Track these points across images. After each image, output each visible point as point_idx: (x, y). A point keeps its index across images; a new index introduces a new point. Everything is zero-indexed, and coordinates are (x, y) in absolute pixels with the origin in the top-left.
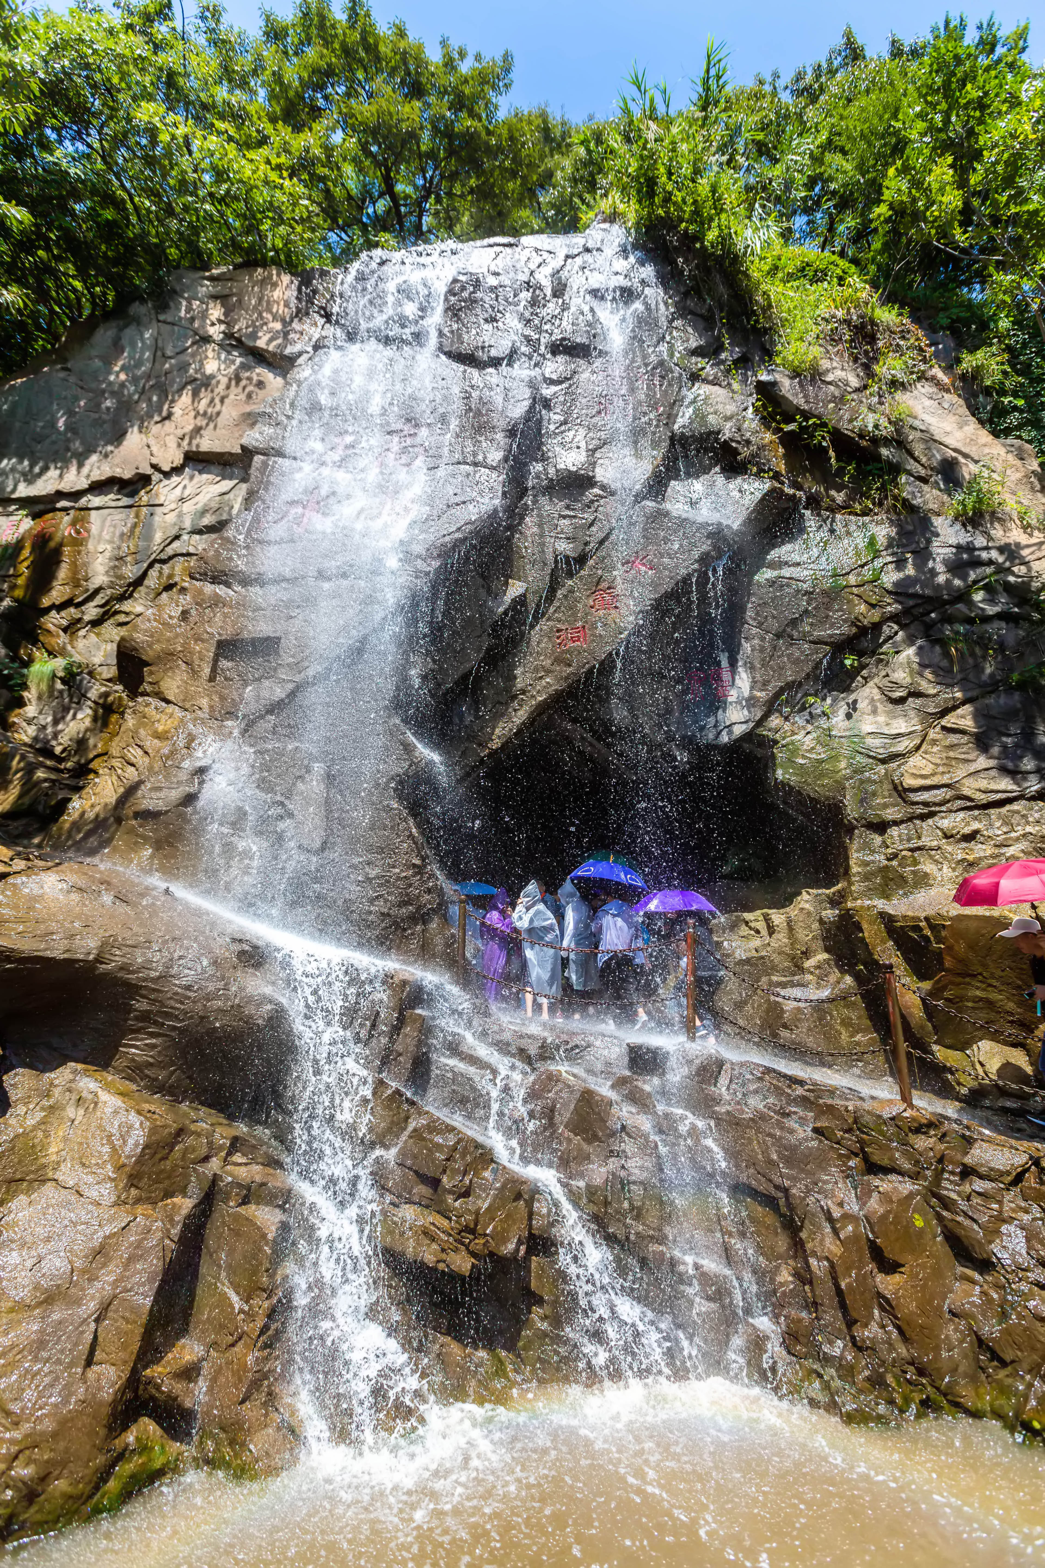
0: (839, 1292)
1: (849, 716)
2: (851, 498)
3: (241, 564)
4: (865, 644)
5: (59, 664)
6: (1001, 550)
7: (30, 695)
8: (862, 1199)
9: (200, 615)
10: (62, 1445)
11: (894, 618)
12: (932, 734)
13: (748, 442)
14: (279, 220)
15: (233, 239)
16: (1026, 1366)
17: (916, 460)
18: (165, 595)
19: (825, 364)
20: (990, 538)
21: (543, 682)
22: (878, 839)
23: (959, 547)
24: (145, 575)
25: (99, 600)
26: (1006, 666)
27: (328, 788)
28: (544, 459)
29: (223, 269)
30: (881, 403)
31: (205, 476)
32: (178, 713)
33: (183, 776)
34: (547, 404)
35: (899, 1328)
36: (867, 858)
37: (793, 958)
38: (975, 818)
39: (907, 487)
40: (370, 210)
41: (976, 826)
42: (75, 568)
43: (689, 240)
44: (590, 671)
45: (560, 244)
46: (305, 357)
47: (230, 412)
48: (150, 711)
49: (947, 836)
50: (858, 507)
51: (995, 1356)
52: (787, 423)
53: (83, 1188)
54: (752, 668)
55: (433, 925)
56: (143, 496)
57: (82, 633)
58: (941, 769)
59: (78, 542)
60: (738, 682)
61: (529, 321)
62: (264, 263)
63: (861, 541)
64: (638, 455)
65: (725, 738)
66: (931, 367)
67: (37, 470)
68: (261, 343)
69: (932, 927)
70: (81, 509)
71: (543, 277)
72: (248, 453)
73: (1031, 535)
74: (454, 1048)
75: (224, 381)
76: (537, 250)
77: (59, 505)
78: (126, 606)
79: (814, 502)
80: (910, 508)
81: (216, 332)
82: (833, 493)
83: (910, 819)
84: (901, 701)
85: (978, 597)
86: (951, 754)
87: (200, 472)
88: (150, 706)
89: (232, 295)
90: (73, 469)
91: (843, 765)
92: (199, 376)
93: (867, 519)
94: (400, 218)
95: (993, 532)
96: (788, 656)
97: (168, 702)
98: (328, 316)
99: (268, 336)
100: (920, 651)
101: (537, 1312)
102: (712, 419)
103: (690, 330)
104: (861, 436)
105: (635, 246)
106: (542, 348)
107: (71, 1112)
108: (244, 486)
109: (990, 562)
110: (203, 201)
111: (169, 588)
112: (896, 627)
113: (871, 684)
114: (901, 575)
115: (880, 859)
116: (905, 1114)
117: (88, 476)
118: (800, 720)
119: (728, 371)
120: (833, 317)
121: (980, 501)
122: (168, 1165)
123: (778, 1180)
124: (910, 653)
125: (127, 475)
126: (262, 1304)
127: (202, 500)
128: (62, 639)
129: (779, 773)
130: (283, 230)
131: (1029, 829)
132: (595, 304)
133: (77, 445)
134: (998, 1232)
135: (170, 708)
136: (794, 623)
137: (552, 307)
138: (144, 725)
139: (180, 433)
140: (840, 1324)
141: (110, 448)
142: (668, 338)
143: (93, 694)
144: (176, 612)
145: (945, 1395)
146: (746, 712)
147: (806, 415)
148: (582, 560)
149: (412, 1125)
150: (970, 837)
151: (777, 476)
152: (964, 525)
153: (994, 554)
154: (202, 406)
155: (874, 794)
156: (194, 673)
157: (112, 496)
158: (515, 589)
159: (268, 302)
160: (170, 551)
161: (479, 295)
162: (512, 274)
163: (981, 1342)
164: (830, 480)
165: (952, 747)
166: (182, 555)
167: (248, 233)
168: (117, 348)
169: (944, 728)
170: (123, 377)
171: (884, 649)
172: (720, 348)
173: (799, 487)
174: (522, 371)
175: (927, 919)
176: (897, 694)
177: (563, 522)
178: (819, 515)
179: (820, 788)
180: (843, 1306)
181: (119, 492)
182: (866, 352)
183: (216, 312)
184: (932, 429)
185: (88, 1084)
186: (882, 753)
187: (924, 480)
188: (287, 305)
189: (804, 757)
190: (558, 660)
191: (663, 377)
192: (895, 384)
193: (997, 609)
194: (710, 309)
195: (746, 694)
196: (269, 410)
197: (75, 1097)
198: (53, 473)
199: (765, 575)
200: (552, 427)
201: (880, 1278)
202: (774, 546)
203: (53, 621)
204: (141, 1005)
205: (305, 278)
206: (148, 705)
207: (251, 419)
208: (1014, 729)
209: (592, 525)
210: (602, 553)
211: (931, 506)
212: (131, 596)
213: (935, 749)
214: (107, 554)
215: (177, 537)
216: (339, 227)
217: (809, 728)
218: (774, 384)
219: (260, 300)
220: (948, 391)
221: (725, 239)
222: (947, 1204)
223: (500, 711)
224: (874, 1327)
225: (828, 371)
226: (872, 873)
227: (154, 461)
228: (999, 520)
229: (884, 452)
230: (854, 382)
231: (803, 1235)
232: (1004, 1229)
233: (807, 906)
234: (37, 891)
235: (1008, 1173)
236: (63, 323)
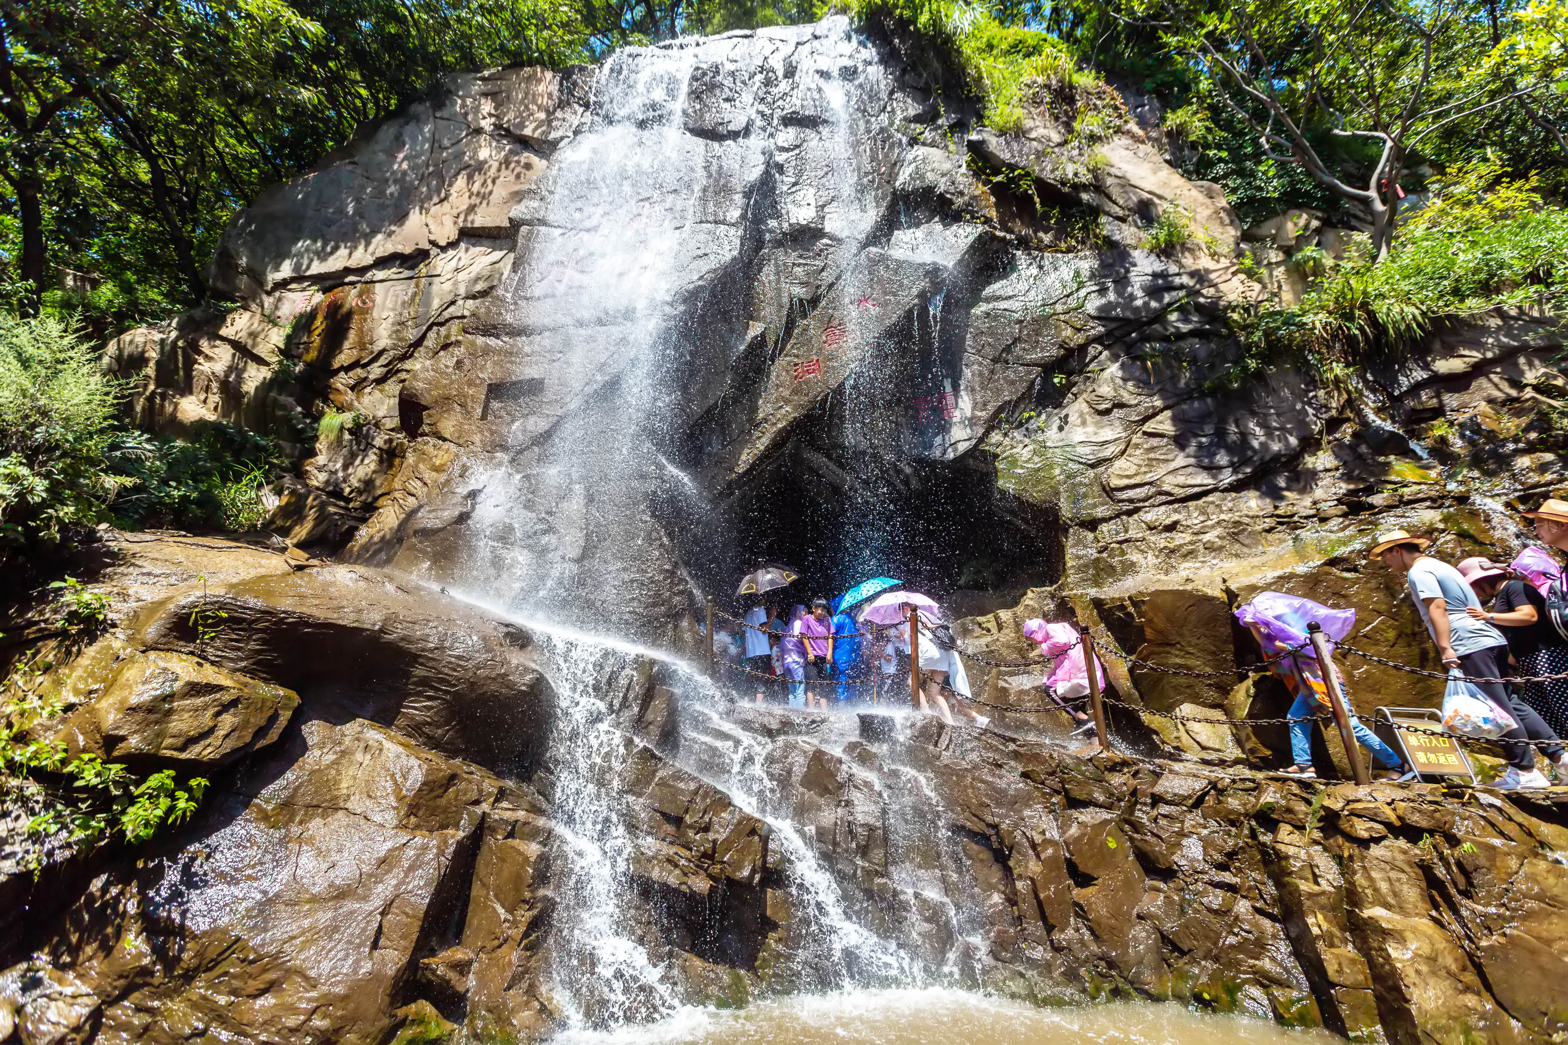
0: (1040, 904)
1: (1061, 429)
2: (1057, 238)
3: (509, 318)
4: (1074, 364)
5: (347, 418)
6: (1192, 274)
7: (321, 445)
8: (1063, 828)
9: (473, 364)
10: (352, 1005)
11: (1098, 339)
12: (1135, 439)
13: (962, 193)
14: (542, 25)
15: (502, 45)
16: (1201, 953)
17: (1115, 202)
18: (442, 353)
19: (1028, 123)
20: (1181, 266)
21: (783, 411)
22: (1090, 536)
23: (1155, 275)
24: (423, 337)
25: (383, 360)
26: (1199, 376)
27: (587, 506)
28: (778, 216)
29: (493, 70)
30: (1081, 155)
31: (478, 249)
32: (453, 448)
33: (458, 499)
34: (780, 168)
35: (1090, 929)
36: (1081, 553)
37: (1020, 651)
38: (1175, 511)
39: (1107, 227)
40: (628, 17)
41: (1175, 517)
42: (361, 333)
43: (903, 24)
44: (824, 401)
45: (793, 33)
46: (566, 140)
47: (500, 192)
48: (429, 449)
49: (1151, 529)
50: (1063, 246)
51: (1176, 948)
52: (996, 175)
53: (369, 813)
54: (973, 390)
55: (685, 624)
56: (423, 269)
57: (368, 390)
58: (1143, 469)
59: (365, 311)
60: (961, 403)
61: (763, 99)
62: (531, 63)
63: (1066, 273)
64: (863, 210)
65: (950, 455)
66: (1126, 122)
67: (329, 249)
68: (528, 132)
69: (1135, 604)
70: (366, 283)
71: (777, 63)
72: (515, 225)
73: (1218, 261)
74: (701, 724)
75: (495, 165)
76: (771, 39)
77: (347, 280)
78: (408, 365)
79: (1024, 243)
80: (1110, 244)
81: (487, 124)
82: (1041, 234)
83: (1118, 516)
84: (1107, 412)
85: (1173, 317)
86: (1152, 455)
87: (474, 245)
88: (429, 444)
89: (501, 92)
90: (361, 248)
91: (1057, 471)
92: (472, 162)
93: (1071, 255)
94: (655, 22)
95: (1184, 261)
96: (1005, 378)
97: (445, 440)
98: (587, 106)
99: (534, 125)
100: (1123, 366)
101: (773, 935)
102: (930, 176)
103: (909, 101)
104: (1063, 184)
105: (859, 31)
106: (775, 122)
107: (359, 756)
108: (512, 255)
109: (1182, 287)
110: (474, 13)
111: (445, 347)
112: (1100, 348)
113: (1080, 399)
114: (1103, 301)
115: (1092, 553)
116: (1103, 755)
117: (373, 254)
118: (1017, 435)
119: (945, 135)
120: (1035, 82)
121: (1170, 234)
122: (443, 801)
123: (989, 819)
124: (1114, 369)
125: (408, 250)
126: (525, 915)
127: (475, 270)
128: (350, 396)
129: (1000, 483)
130: (546, 33)
131: (1223, 517)
132: (822, 82)
133: (365, 227)
134: (1179, 845)
135: (446, 445)
136: (1008, 349)
137: (784, 86)
138: (424, 461)
139: (455, 212)
140: (1041, 932)
141: (393, 228)
142: (889, 109)
143: (379, 442)
144: (452, 362)
145: (1132, 983)
146: (968, 430)
147: (1012, 167)
148: (814, 302)
149: (659, 774)
150: (1171, 527)
151: (987, 221)
152: (1158, 256)
153: (1185, 280)
154: (476, 187)
155: (1085, 496)
156: (468, 413)
157: (394, 270)
158: (755, 329)
159: (534, 95)
160: (446, 315)
161: (719, 78)
162: (748, 60)
163: (1164, 938)
164: (1038, 223)
165: (1152, 449)
166: (458, 318)
167: (515, 37)
168: (399, 142)
169: (1145, 433)
170: (405, 166)
171: (1090, 368)
172: (936, 116)
173: (1011, 231)
174: (756, 142)
175: (1130, 598)
176: (1103, 407)
177: (796, 269)
178: (1029, 254)
179: (1036, 495)
180: (1044, 918)
181: (401, 266)
182: (1066, 112)
183: (487, 107)
184: (1128, 176)
185: (374, 735)
186: (1092, 459)
187: (1123, 220)
188: (550, 96)
189: (1022, 467)
190: (795, 392)
191: (884, 141)
192: (1093, 139)
193: (1190, 327)
194: (927, 83)
195: (969, 414)
196: (533, 187)
197: (362, 745)
198: (343, 252)
199: (982, 308)
200: (785, 188)
201: (1075, 891)
202: (989, 283)
203: (341, 381)
204: (419, 672)
205: (566, 74)
206: (426, 443)
207: (518, 196)
208: (1209, 429)
209: (823, 270)
210: (832, 295)
211: (1128, 242)
212: (411, 356)
213: (1138, 452)
214: (390, 320)
215: (453, 303)
216: (600, 32)
217: (1027, 441)
218: (982, 142)
219: (527, 94)
220: (1143, 142)
221: (936, 22)
222: (1136, 827)
223: (744, 438)
224: (1070, 932)
225: (1031, 129)
226: (1086, 566)
227: (432, 238)
228: (1189, 250)
229: (1085, 196)
230: (1056, 138)
231: (1011, 863)
232: (1185, 842)
233: (1031, 603)
234: (329, 578)
235: (1190, 797)
236: (351, 126)
